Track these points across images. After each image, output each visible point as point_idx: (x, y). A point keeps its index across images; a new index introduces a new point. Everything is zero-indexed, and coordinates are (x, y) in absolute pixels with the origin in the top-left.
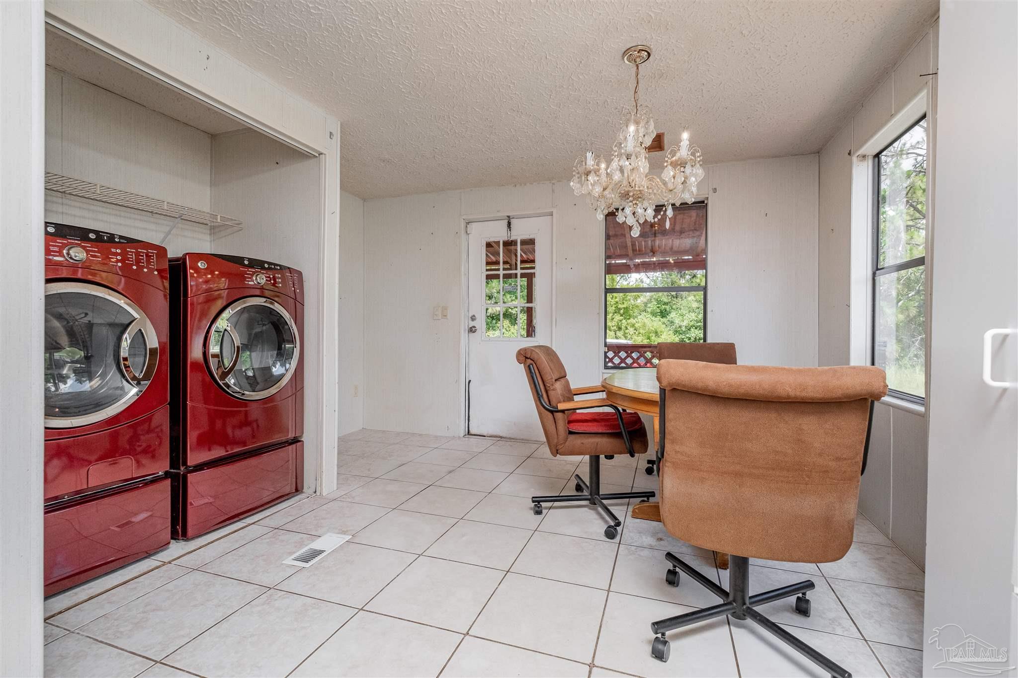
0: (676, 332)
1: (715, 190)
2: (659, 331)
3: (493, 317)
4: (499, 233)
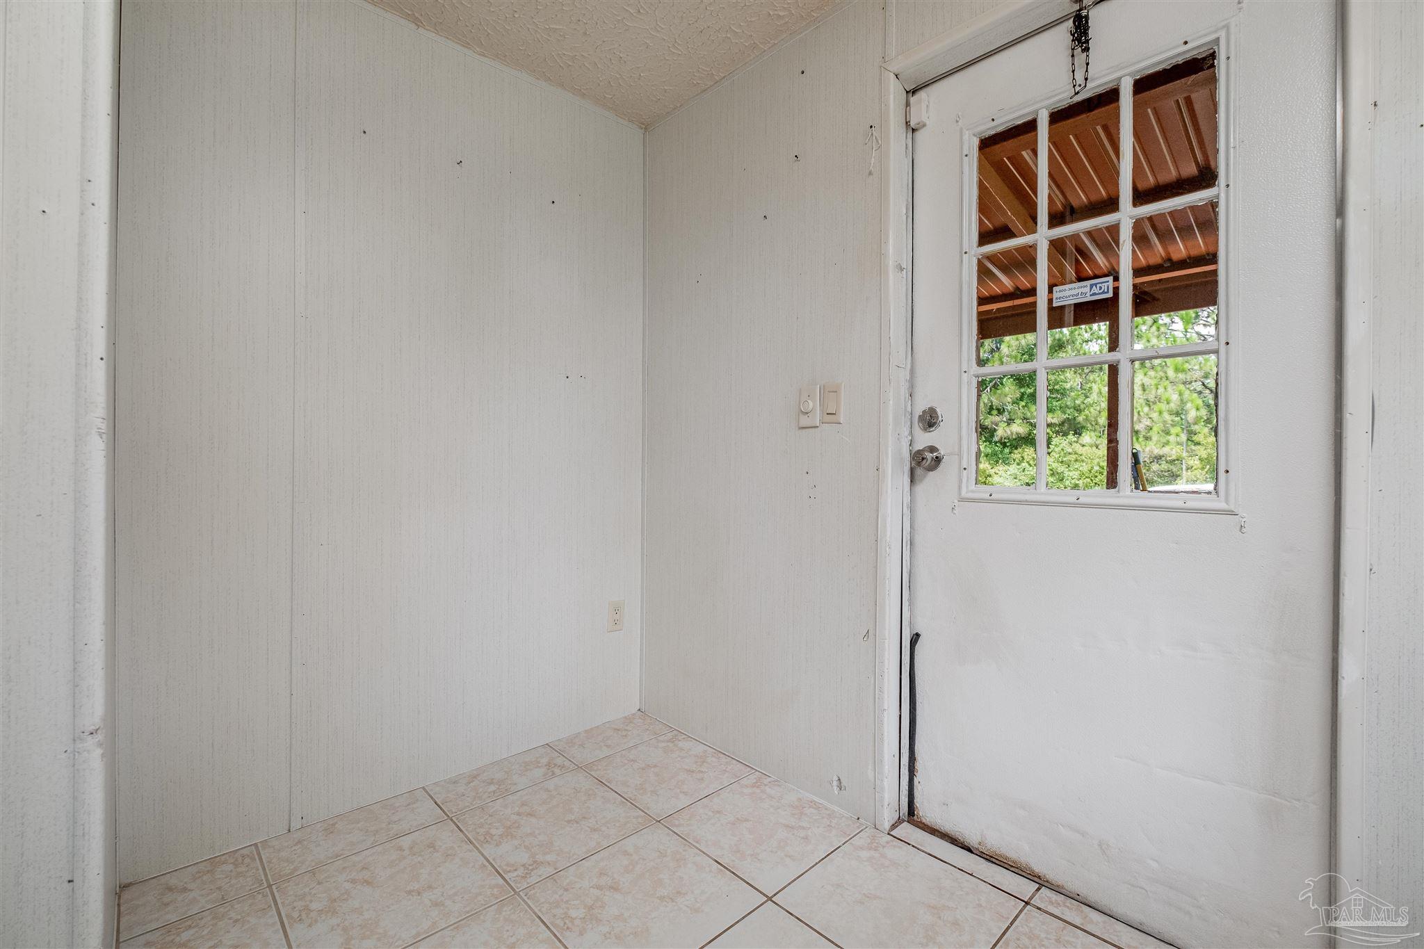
3: (1005, 443)
4: (1033, 87)
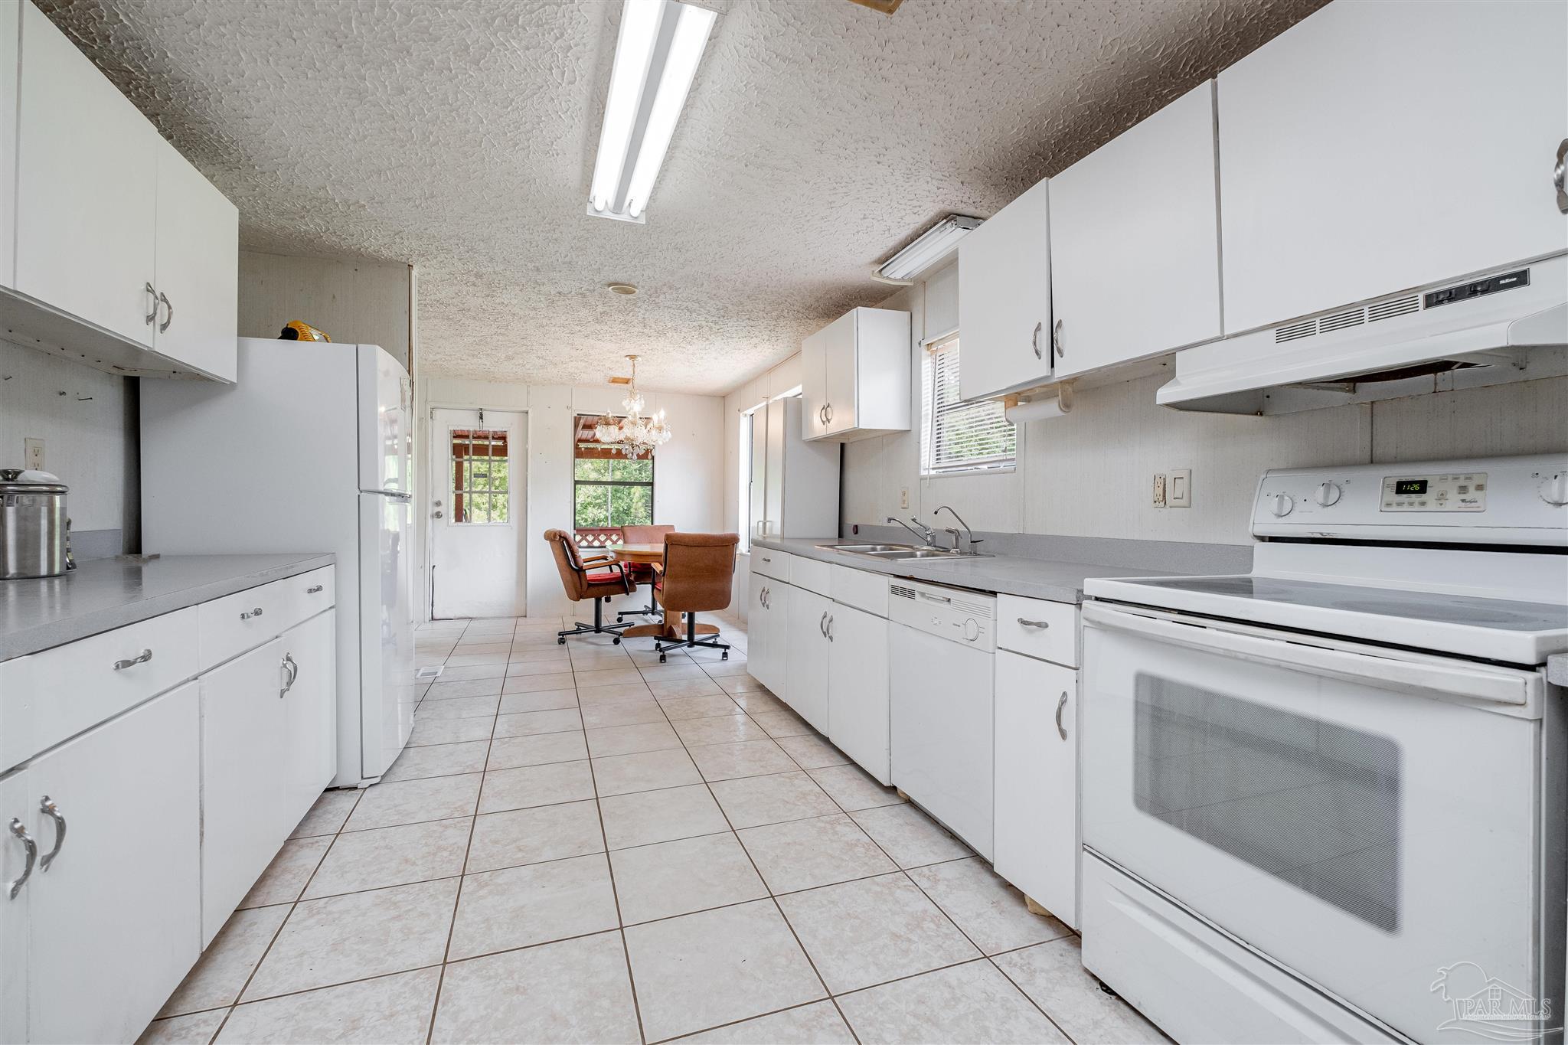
4: (469, 424)
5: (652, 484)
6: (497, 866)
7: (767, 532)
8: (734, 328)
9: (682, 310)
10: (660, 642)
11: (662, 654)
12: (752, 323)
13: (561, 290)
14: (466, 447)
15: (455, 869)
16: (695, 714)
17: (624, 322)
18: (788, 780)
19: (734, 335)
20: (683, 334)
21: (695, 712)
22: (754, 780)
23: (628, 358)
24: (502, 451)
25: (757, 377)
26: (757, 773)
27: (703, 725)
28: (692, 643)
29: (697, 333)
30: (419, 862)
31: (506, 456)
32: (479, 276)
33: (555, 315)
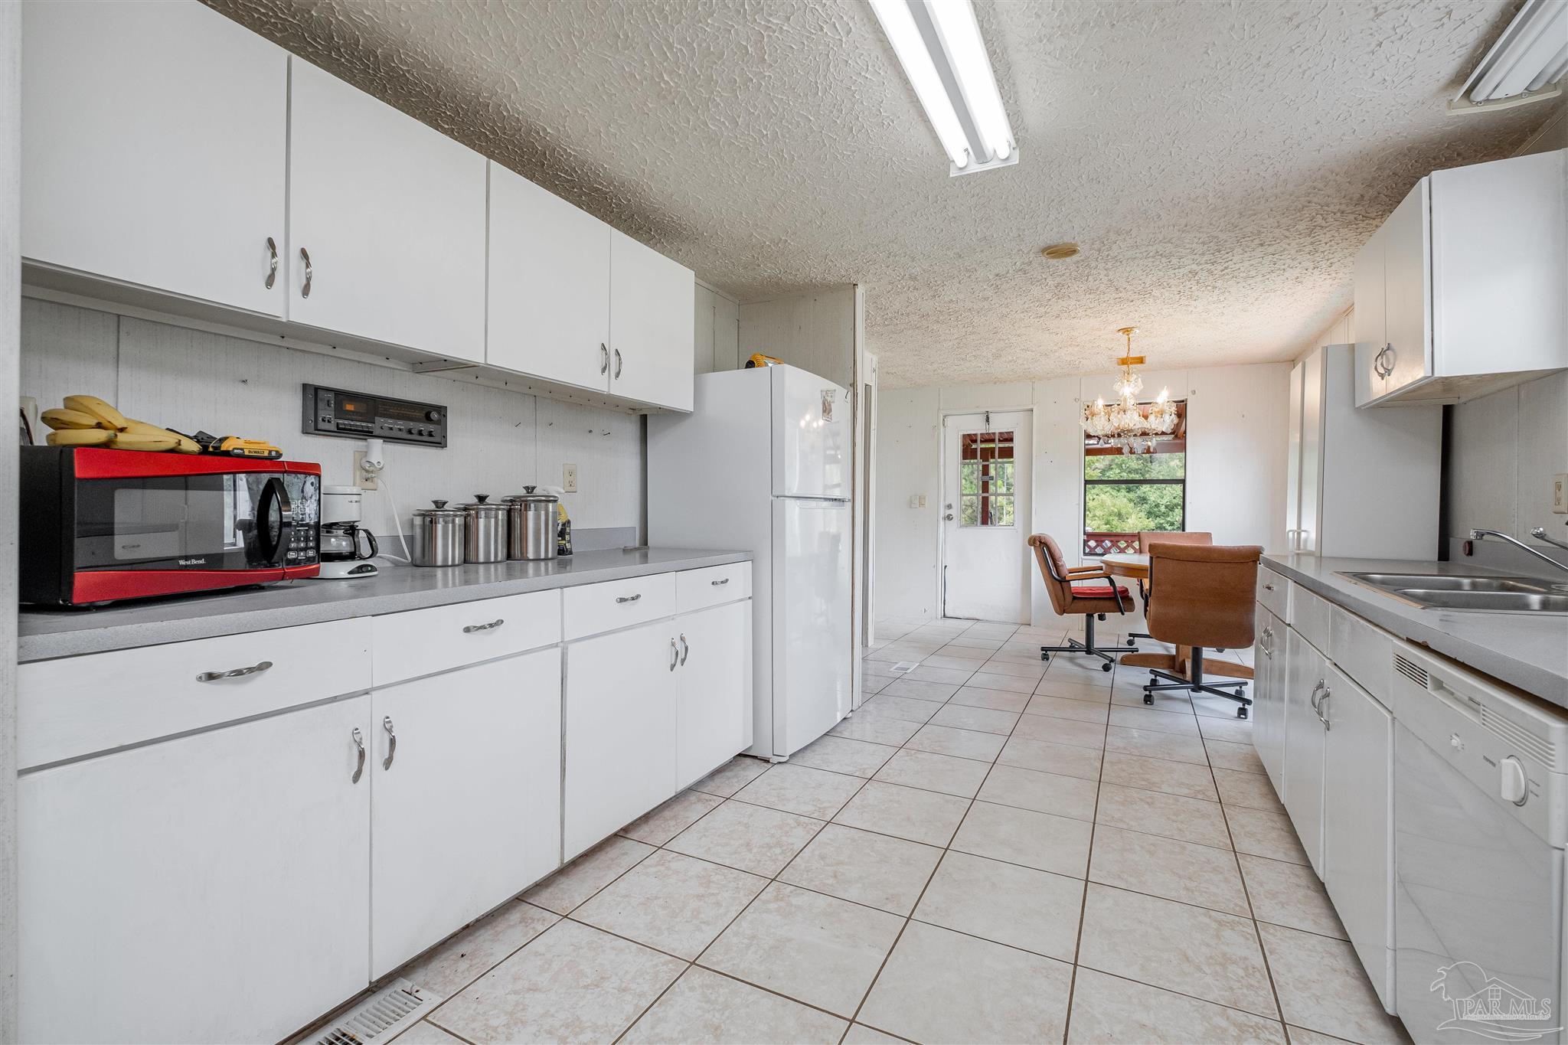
0: (1150, 514)
1: (1194, 392)
2: (1123, 512)
4: (977, 427)
5: (1183, 482)
6: (804, 884)
7: (1302, 547)
8: (1247, 264)
9: (1153, 257)
10: (1158, 678)
11: (1148, 693)
12: (1271, 250)
13: (997, 271)
14: (993, 449)
15: (770, 871)
16: (1143, 783)
17: (1090, 291)
18: (1214, 925)
19: (1253, 273)
20: (1173, 288)
21: (1144, 780)
22: (1160, 903)
23: (1121, 333)
24: (1008, 453)
25: (1330, 327)
26: (1173, 895)
27: (1142, 800)
28: (1198, 687)
29: (1194, 283)
30: (755, 850)
31: (1012, 457)
32: (914, 278)
33: (1009, 301)
